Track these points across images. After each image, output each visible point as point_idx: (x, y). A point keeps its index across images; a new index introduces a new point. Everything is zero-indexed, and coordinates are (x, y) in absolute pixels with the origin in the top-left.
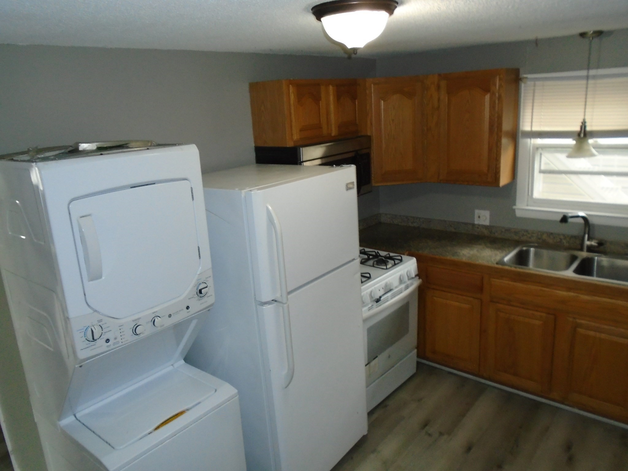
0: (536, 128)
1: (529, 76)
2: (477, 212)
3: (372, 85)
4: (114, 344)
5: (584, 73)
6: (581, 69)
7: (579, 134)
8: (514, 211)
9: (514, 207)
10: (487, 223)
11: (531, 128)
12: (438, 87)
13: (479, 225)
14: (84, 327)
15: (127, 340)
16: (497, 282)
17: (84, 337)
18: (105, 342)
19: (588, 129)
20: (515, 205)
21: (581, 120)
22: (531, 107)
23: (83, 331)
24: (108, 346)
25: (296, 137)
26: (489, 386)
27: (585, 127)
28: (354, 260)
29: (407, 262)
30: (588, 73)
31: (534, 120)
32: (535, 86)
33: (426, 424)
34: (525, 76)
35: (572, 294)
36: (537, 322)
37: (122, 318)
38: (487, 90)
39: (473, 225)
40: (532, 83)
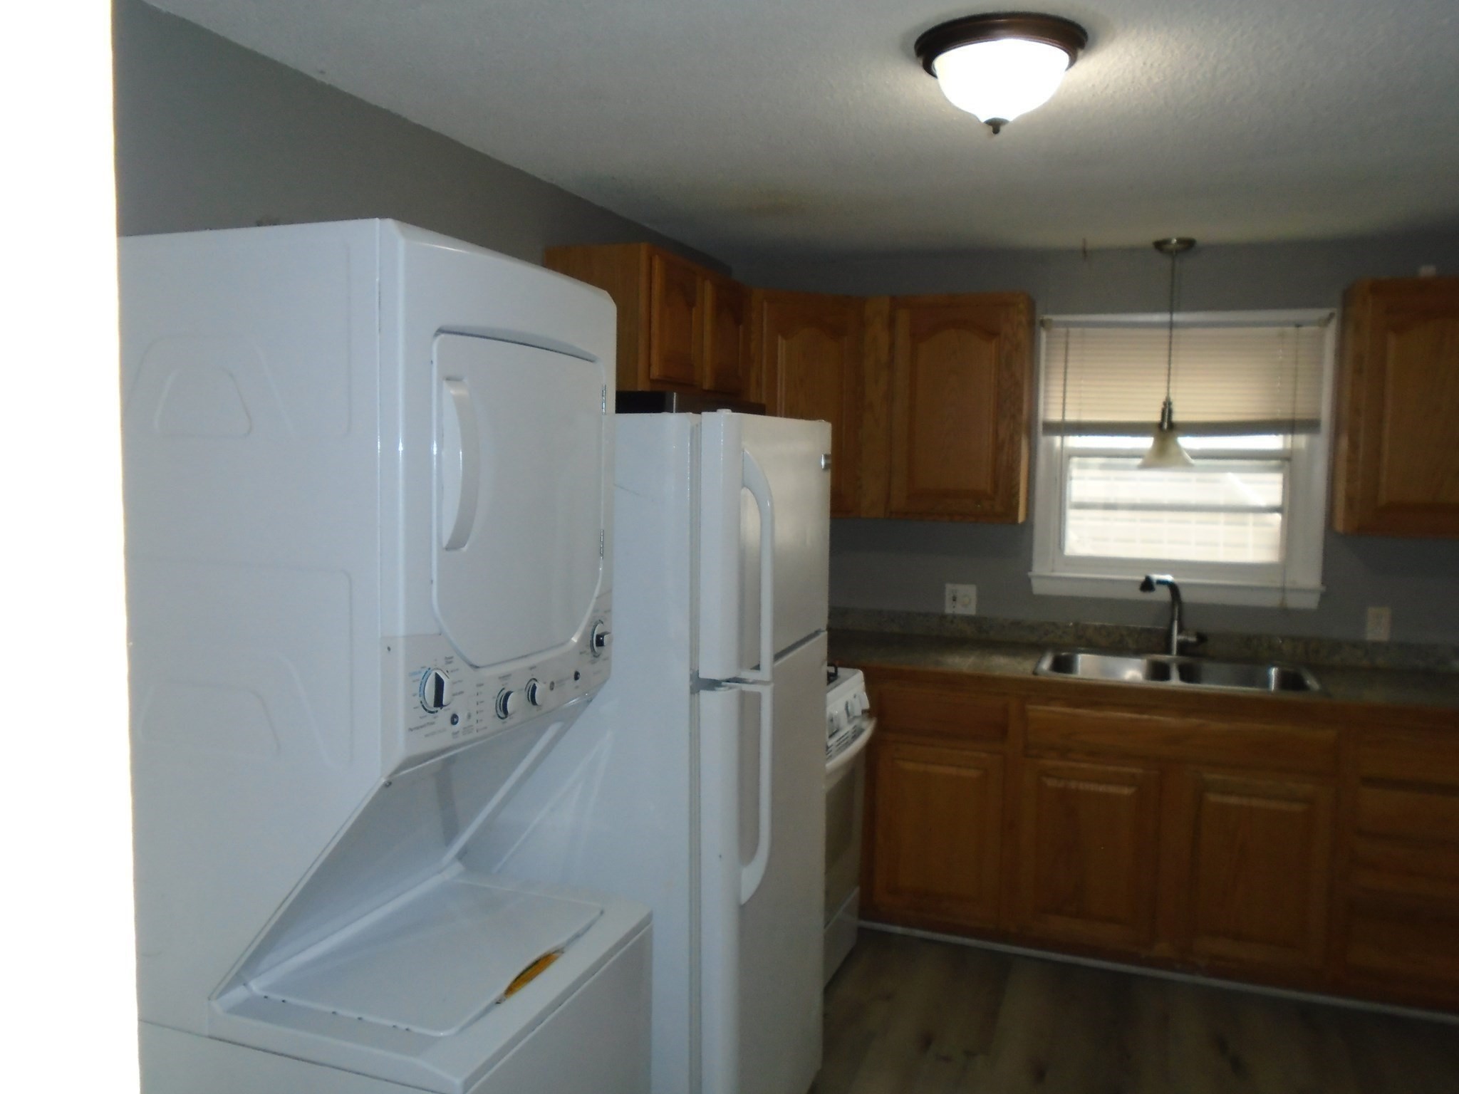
0: (1071, 417)
1: (1055, 318)
2: (949, 587)
3: (765, 304)
4: (467, 730)
5: (1162, 317)
6: (1156, 310)
7: (1160, 425)
8: (1029, 580)
9: (1030, 574)
10: (971, 610)
11: (1063, 416)
12: (891, 323)
13: (954, 616)
14: (423, 668)
15: (486, 728)
16: (1038, 711)
17: (418, 696)
18: (449, 722)
19: (1177, 418)
20: (1031, 571)
21: (1162, 398)
22: (1062, 376)
23: (418, 680)
24: (455, 734)
25: (656, 372)
26: (1016, 956)
27: (1170, 412)
28: (817, 633)
29: (847, 679)
30: (1171, 318)
31: (1067, 401)
32: (1067, 335)
33: (926, 1041)
34: (1046, 317)
35: (1193, 721)
36: (1126, 791)
37: (483, 667)
38: (991, 333)
39: (943, 617)
40: (1063, 330)
